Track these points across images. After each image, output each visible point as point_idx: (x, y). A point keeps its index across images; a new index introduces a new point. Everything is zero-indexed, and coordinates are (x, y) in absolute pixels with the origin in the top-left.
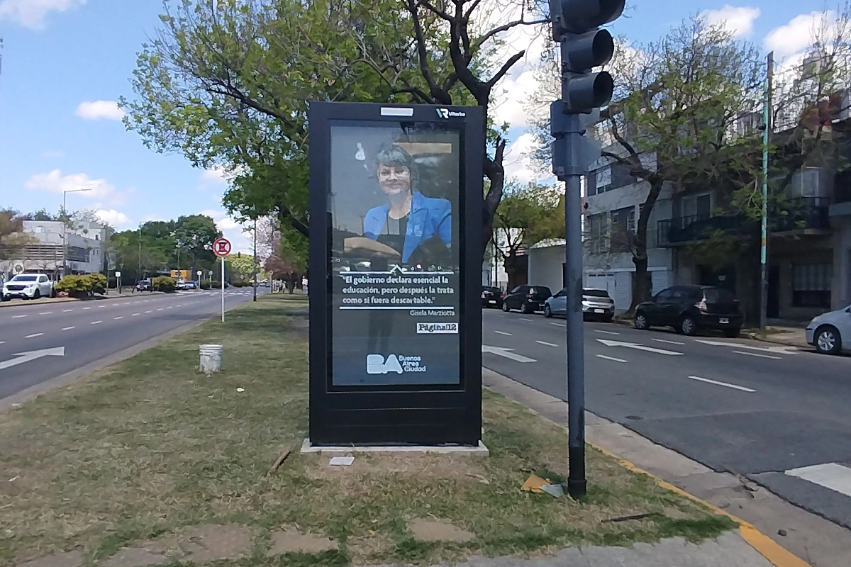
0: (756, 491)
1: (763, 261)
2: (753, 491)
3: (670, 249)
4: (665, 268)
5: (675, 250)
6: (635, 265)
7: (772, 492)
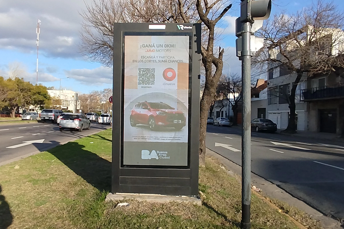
3: (306, 102)
4: (304, 111)
5: (308, 103)
6: (290, 109)
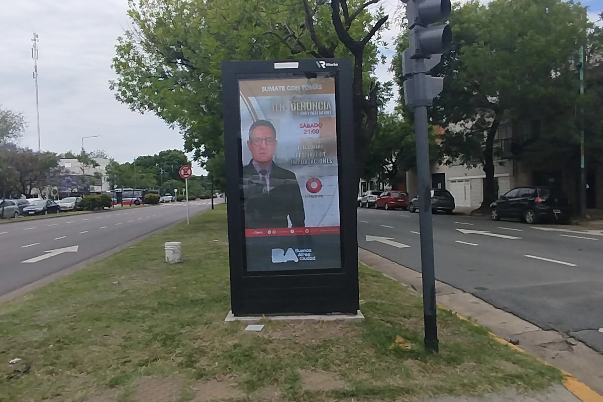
0: (576, 345)
1: (583, 166)
2: (573, 345)
3: (512, 160)
5: (515, 161)
6: (485, 173)
7: (588, 346)
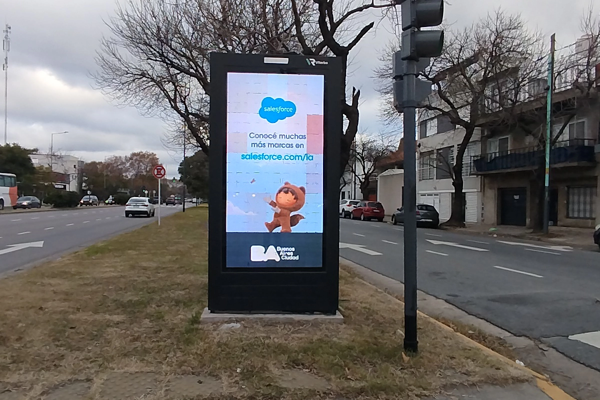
0: (547, 350)
1: (547, 184)
3: (480, 176)
4: (476, 190)
5: (483, 177)
6: (454, 188)
7: (559, 352)
